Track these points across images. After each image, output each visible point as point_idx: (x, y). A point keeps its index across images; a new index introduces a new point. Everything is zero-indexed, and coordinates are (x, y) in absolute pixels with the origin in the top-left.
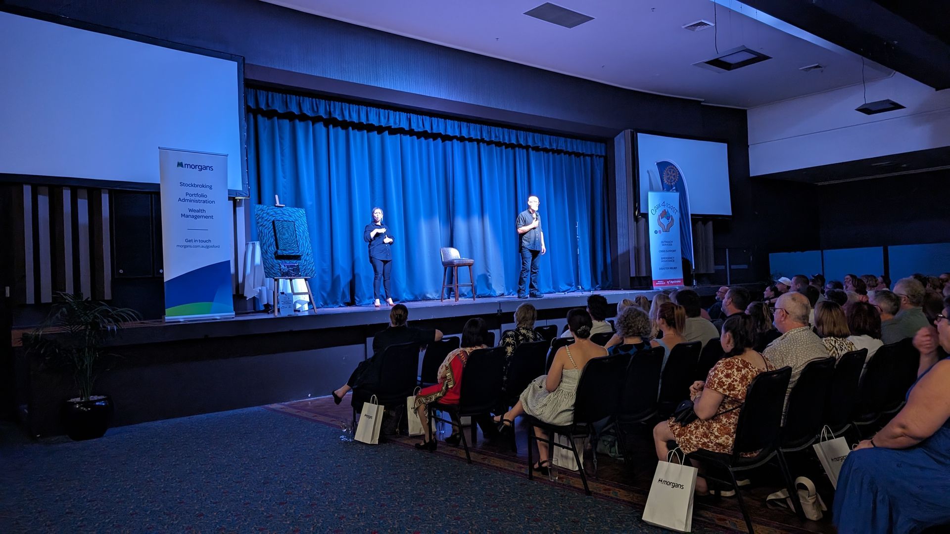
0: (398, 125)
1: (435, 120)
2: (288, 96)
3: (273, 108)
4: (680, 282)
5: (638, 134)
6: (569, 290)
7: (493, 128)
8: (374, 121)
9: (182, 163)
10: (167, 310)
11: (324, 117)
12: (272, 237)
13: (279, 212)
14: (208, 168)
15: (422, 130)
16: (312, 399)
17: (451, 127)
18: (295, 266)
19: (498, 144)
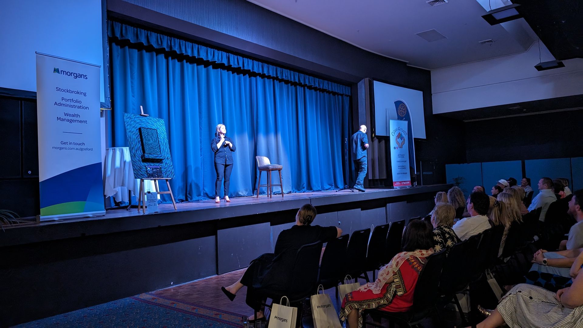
0: (220, 61)
1: (246, 60)
2: (139, 29)
3: (127, 38)
4: (409, 183)
5: (374, 81)
6: (330, 188)
7: (284, 70)
8: (203, 56)
9: (58, 69)
10: (42, 210)
11: (167, 50)
12: (139, 142)
13: (144, 121)
14: (83, 76)
15: (237, 67)
16: (174, 286)
17: (256, 67)
18: (158, 168)
19: (287, 82)
